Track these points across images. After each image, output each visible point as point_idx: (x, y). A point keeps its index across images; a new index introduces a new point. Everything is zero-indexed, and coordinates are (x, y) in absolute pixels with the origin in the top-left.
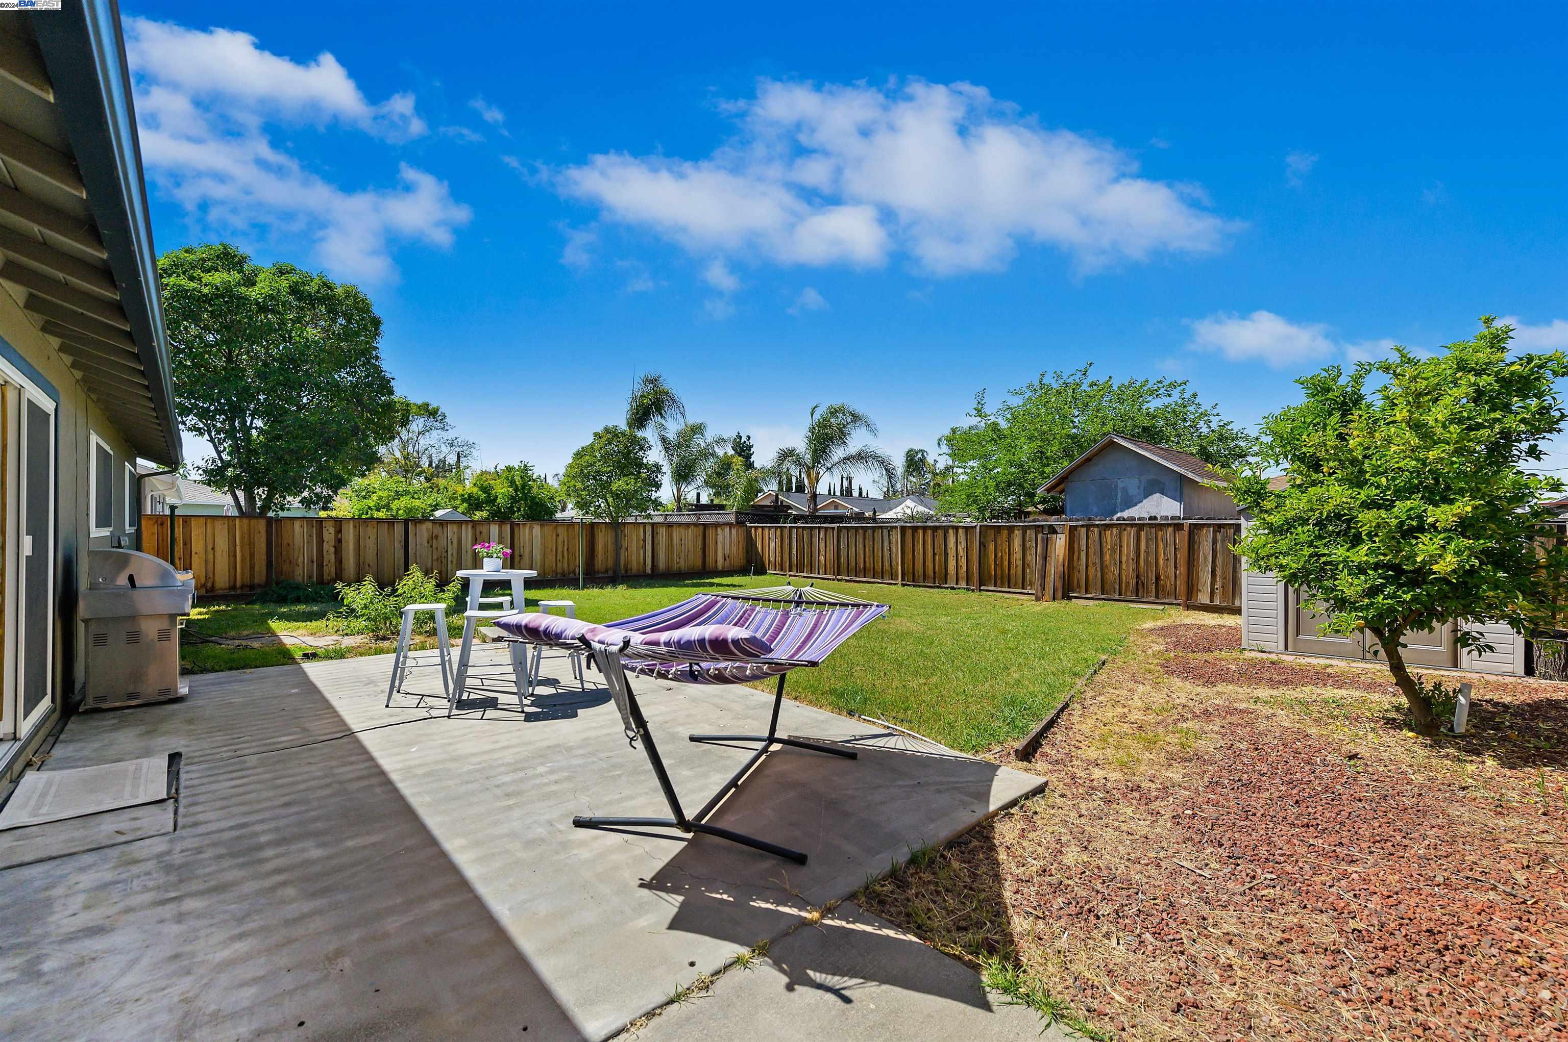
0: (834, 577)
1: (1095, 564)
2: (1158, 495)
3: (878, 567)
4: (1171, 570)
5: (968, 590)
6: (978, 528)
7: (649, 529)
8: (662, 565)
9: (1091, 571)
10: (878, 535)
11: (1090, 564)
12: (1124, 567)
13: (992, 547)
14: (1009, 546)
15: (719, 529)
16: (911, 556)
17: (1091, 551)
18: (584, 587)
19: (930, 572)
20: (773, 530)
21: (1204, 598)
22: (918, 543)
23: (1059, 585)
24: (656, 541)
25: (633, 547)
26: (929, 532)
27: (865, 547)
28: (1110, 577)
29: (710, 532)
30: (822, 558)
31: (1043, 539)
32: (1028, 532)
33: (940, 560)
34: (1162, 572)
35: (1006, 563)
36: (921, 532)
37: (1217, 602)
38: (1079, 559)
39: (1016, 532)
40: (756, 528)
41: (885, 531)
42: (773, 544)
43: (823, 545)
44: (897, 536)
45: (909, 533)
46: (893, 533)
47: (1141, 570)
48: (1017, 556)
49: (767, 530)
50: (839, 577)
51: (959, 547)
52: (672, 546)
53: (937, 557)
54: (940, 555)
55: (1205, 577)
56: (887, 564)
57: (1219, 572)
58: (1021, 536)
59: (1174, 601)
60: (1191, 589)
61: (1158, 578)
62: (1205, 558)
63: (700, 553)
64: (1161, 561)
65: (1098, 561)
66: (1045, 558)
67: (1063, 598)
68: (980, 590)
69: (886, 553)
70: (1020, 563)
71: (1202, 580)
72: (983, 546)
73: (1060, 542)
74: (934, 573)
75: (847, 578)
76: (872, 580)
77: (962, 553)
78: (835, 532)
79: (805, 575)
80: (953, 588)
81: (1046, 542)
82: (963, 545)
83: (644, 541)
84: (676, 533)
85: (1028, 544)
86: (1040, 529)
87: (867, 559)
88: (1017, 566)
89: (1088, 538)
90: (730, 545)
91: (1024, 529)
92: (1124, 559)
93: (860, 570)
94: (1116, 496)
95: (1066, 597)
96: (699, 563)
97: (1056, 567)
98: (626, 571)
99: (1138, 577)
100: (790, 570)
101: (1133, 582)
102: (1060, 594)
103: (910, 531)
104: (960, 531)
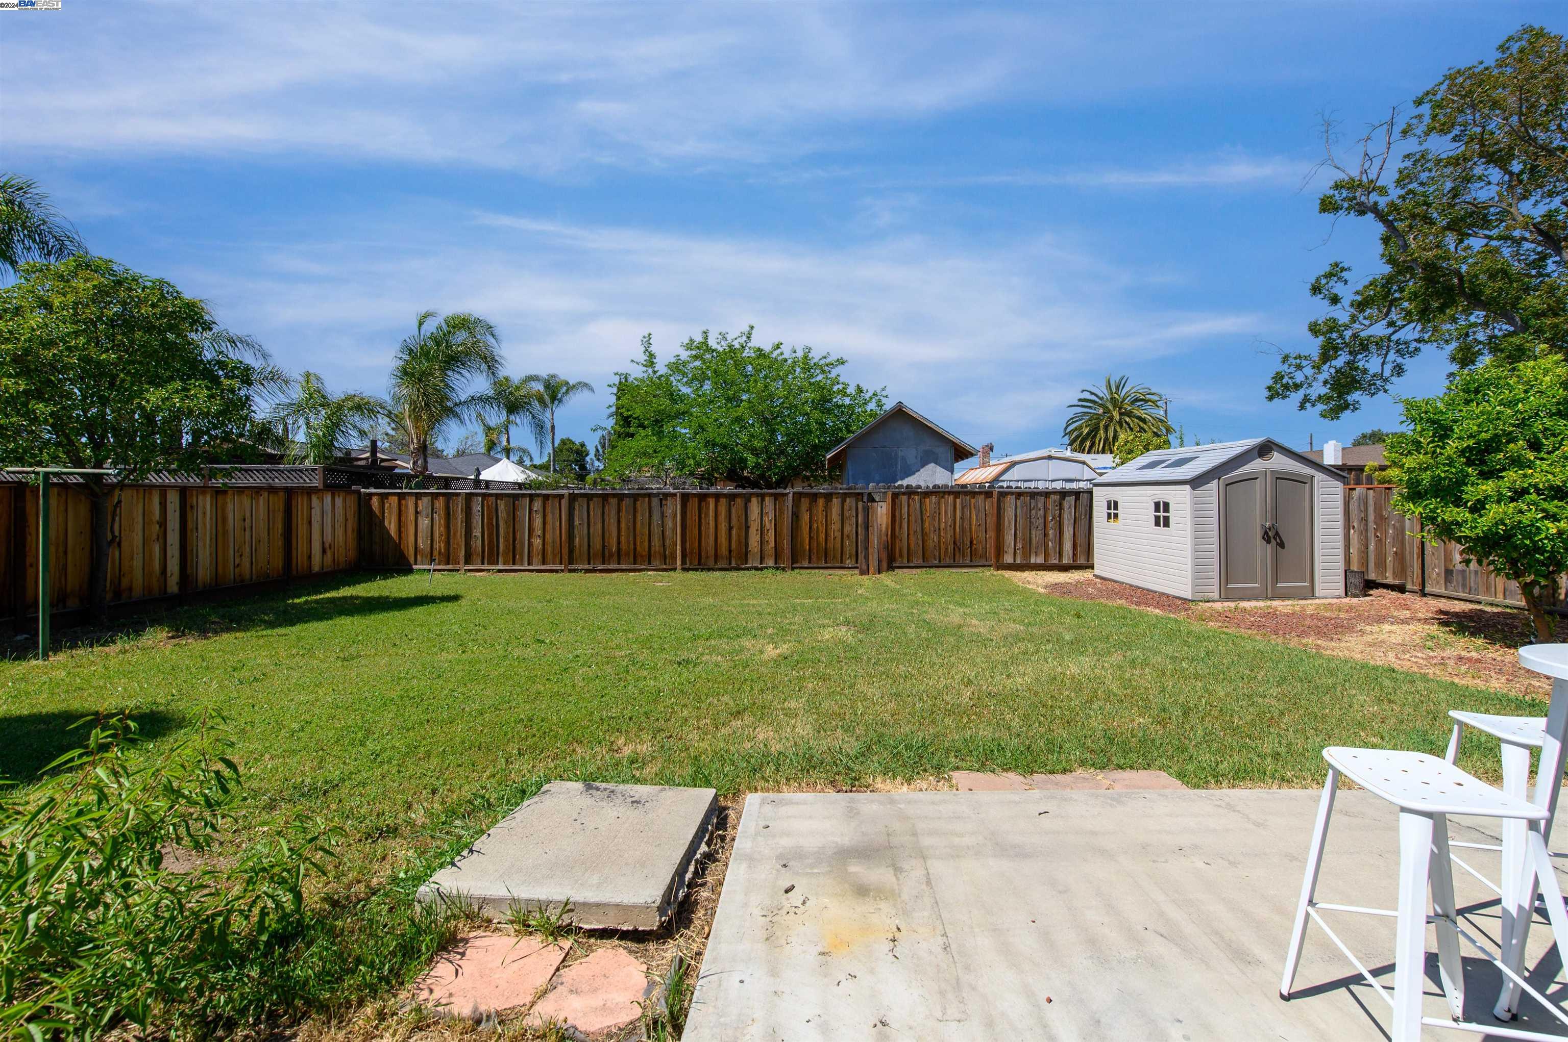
0: (563, 567)
1: (915, 532)
2: (933, 465)
3: (642, 548)
4: (982, 535)
5: (777, 569)
6: (791, 495)
7: (173, 499)
8: (204, 570)
9: (913, 539)
10: (642, 505)
11: (912, 533)
12: (942, 534)
13: (805, 517)
14: (826, 516)
15: (315, 500)
16: (696, 532)
17: (912, 518)
18: (55, 646)
19: (724, 550)
20: (426, 500)
21: (1008, 559)
22: (707, 515)
23: (884, 556)
24: (190, 525)
25: (134, 538)
26: (723, 501)
27: (619, 522)
28: (930, 544)
29: (300, 503)
30: (537, 542)
31: (864, 508)
32: (848, 500)
33: (739, 536)
34: (974, 536)
35: (823, 536)
36: (712, 502)
37: (1018, 561)
38: (901, 527)
39: (835, 500)
40: (384, 497)
41: (655, 501)
42: (424, 522)
43: (538, 522)
44: (674, 508)
45: (693, 504)
46: (670, 501)
47: (958, 536)
48: (835, 527)
49: (411, 502)
50: (573, 567)
51: (766, 519)
52: (225, 532)
53: (734, 532)
54: (740, 528)
55: (1009, 539)
56: (656, 543)
57: (1019, 535)
58: (840, 505)
59: (987, 563)
60: (999, 550)
61: (971, 543)
62: (1009, 523)
63: (279, 543)
64: (974, 527)
65: (919, 530)
66: (867, 528)
67: (888, 570)
68: (793, 569)
69: (656, 530)
70: (838, 534)
71: (1007, 544)
72: (796, 516)
73: (882, 511)
74: (730, 551)
75: (586, 567)
76: (632, 567)
77: (770, 526)
78: (564, 502)
79: (501, 567)
80: (757, 569)
81: (867, 510)
82: (771, 515)
83: (163, 524)
84: (234, 508)
85: (847, 514)
86: (860, 497)
87: (623, 539)
88: (835, 538)
89: (909, 506)
90: (333, 527)
91: (844, 496)
92: (943, 526)
93: (611, 555)
94: (896, 465)
95: (891, 568)
96: (278, 562)
97: (880, 537)
98: (118, 593)
99: (955, 543)
100: (467, 562)
101: (951, 548)
102: (885, 565)
103: (696, 500)
104: (767, 499)
